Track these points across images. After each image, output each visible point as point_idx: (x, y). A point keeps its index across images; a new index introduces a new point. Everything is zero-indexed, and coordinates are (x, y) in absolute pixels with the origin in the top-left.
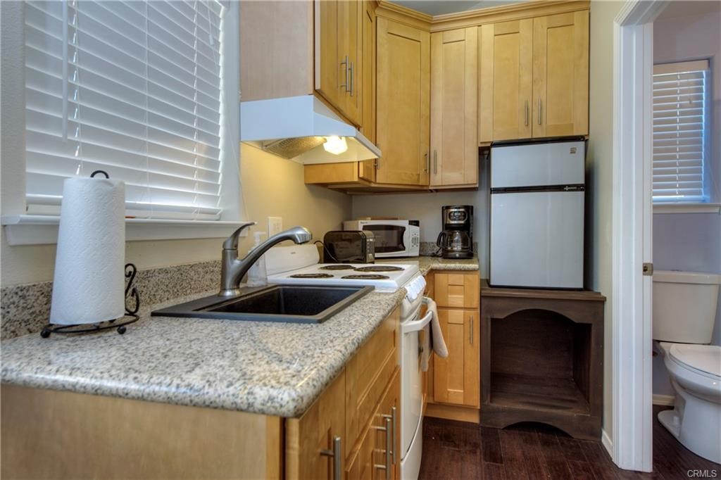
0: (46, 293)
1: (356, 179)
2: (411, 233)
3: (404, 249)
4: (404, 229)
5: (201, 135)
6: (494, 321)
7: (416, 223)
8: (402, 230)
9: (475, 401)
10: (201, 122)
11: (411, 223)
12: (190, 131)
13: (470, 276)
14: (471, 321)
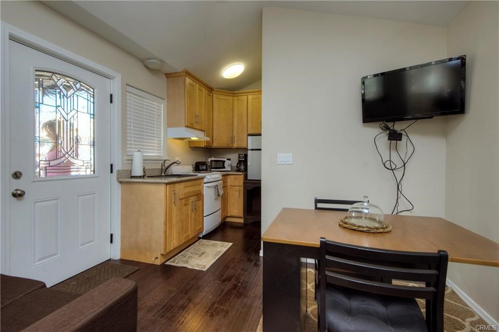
0: (131, 171)
1: (204, 146)
2: (227, 163)
3: (225, 168)
4: (224, 161)
5: (157, 137)
6: (248, 190)
7: (229, 160)
8: (224, 162)
9: (241, 214)
10: (157, 134)
11: (228, 159)
12: (154, 137)
13: (240, 176)
14: (240, 190)
